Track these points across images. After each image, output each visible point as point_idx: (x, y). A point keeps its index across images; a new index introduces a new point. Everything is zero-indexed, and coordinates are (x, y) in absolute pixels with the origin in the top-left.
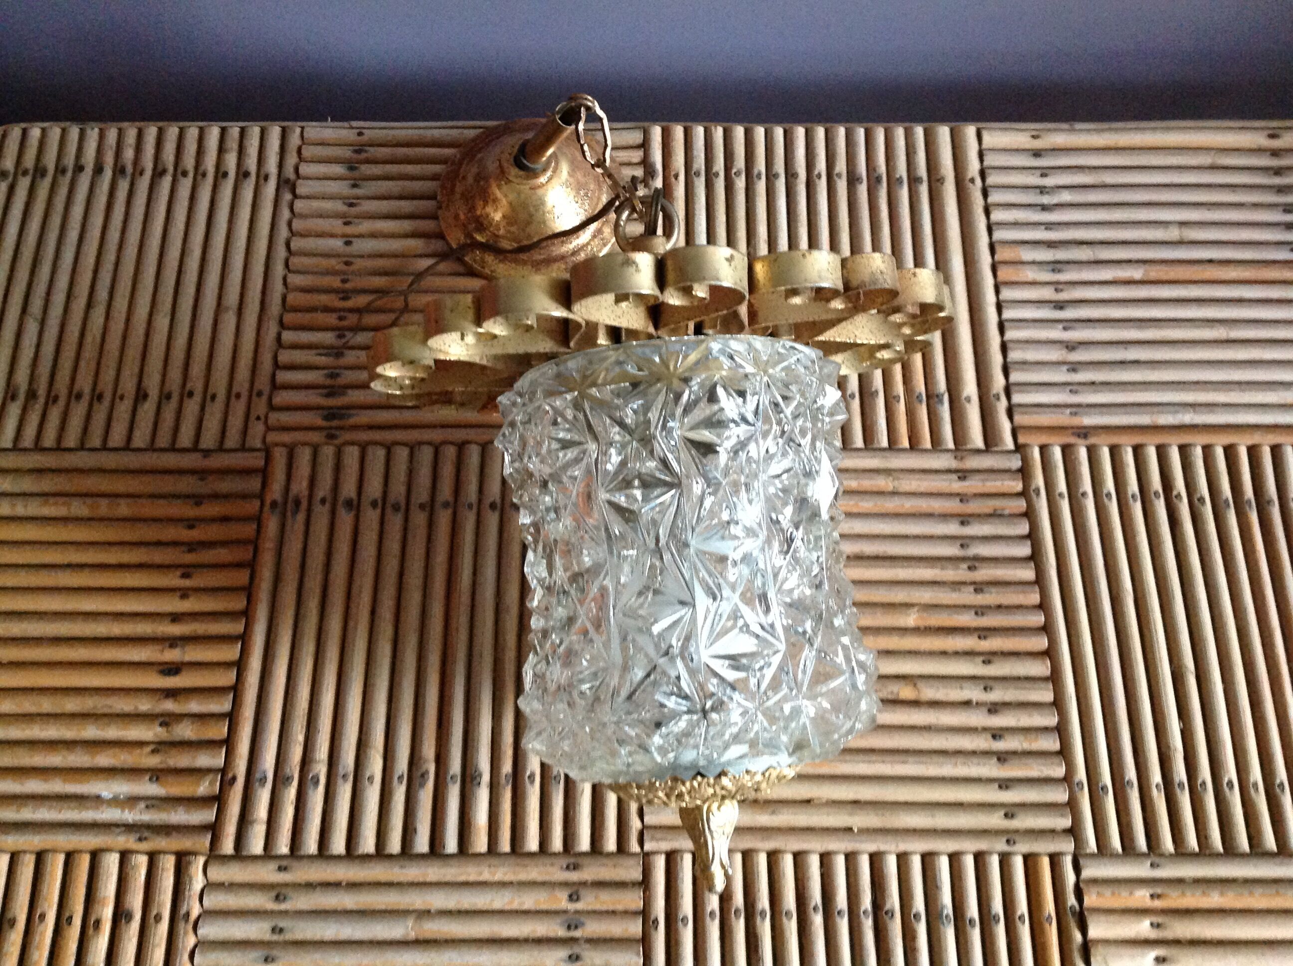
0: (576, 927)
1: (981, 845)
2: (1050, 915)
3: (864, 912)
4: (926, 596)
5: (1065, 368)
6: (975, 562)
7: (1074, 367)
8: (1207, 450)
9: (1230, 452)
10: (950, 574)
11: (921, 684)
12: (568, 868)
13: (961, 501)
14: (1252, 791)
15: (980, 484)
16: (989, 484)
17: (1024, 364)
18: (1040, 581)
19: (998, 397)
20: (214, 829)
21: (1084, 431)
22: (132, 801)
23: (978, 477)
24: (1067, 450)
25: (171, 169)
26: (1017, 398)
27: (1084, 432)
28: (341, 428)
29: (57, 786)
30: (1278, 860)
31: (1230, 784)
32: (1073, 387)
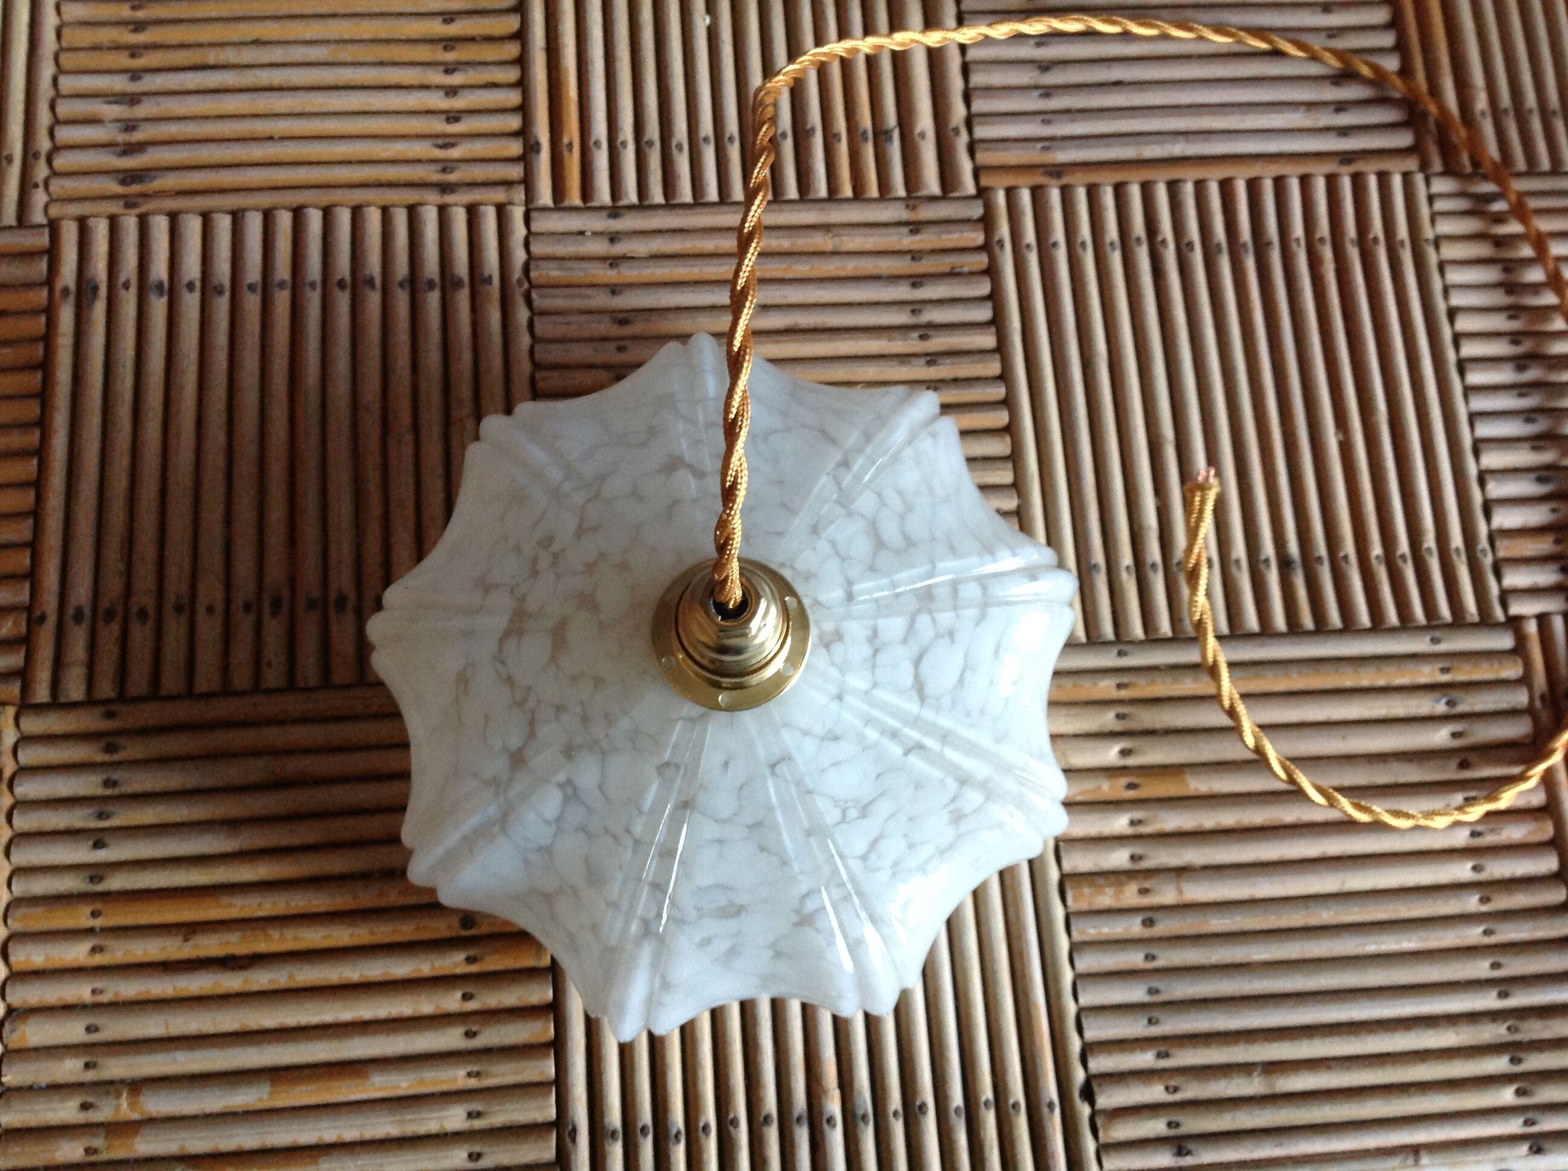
5: (1036, 93)
6: (927, 330)
7: (1048, 92)
8: (1200, 186)
9: (1226, 186)
10: (899, 345)
13: (913, 259)
14: (1234, 568)
15: (934, 238)
16: (945, 237)
17: (989, 90)
18: (1001, 348)
19: (957, 131)
20: (24, 676)
21: (1056, 169)
23: (933, 229)
24: (1037, 193)
26: (980, 132)
27: (1057, 171)
28: (144, 195)
32: (1046, 116)
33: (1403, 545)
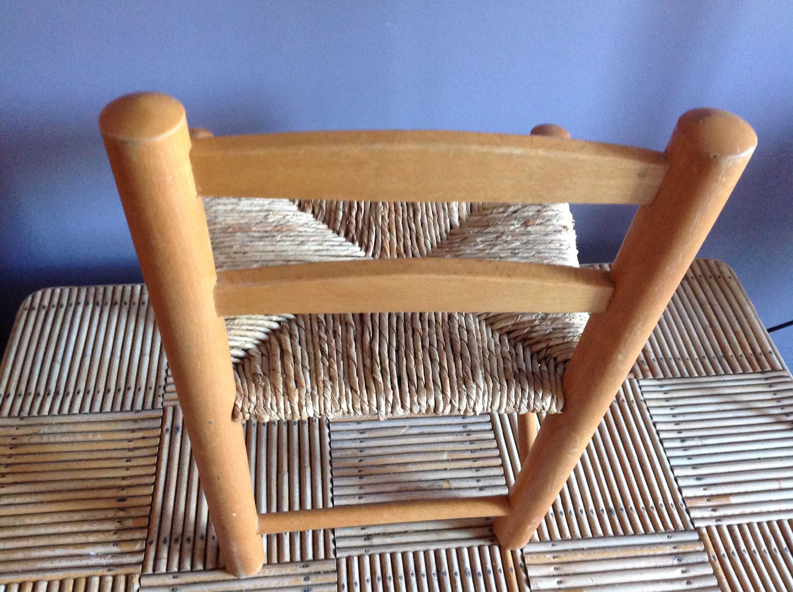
0: (308, 591)
1: (481, 543)
2: (512, 569)
3: (433, 574)
4: (451, 447)
6: (469, 433)
10: (460, 438)
11: (451, 482)
12: (303, 567)
14: (591, 513)
18: (496, 438)
20: (143, 564)
22: (105, 555)
25: (119, 302)
29: (71, 551)
30: (604, 539)
31: (581, 511)
33: (651, 504)
